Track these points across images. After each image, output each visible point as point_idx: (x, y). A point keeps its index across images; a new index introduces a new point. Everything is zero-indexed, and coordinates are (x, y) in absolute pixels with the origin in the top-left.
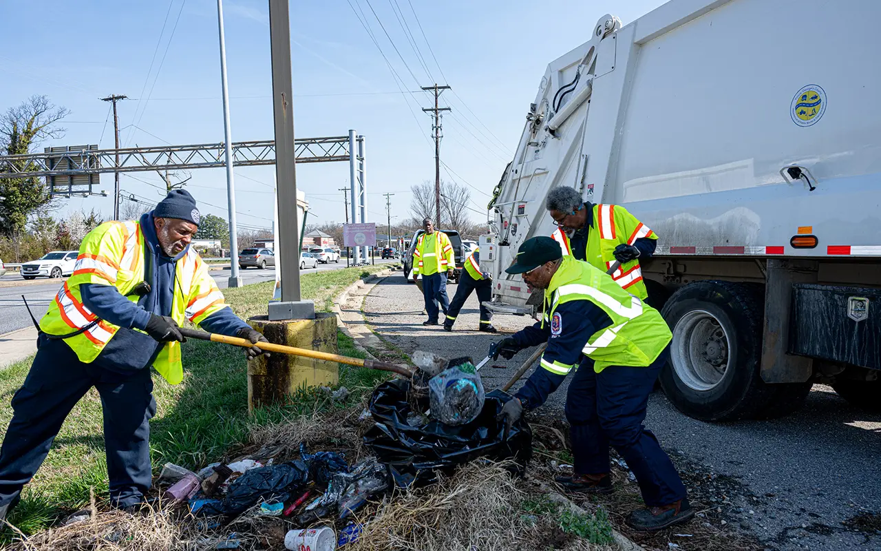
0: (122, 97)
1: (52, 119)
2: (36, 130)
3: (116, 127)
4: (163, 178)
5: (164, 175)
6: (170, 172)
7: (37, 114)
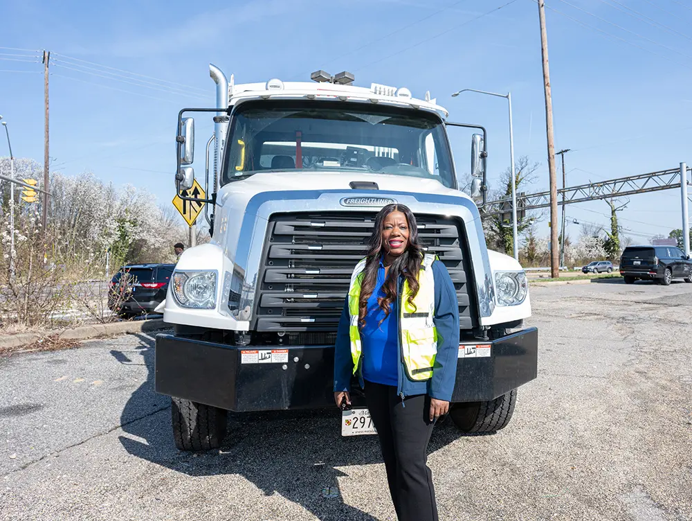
0: (566, 151)
1: (530, 171)
2: (521, 179)
3: (563, 172)
4: (609, 203)
5: (609, 202)
6: (614, 198)
7: (522, 169)
